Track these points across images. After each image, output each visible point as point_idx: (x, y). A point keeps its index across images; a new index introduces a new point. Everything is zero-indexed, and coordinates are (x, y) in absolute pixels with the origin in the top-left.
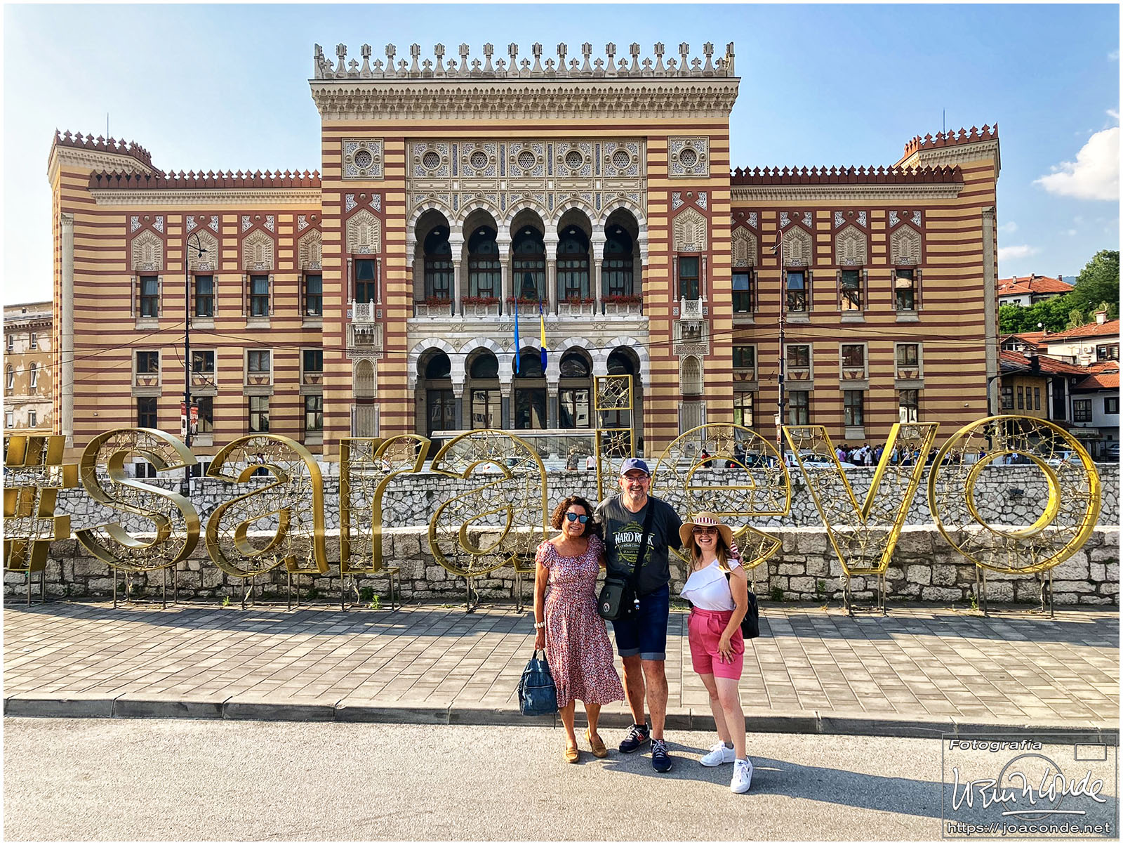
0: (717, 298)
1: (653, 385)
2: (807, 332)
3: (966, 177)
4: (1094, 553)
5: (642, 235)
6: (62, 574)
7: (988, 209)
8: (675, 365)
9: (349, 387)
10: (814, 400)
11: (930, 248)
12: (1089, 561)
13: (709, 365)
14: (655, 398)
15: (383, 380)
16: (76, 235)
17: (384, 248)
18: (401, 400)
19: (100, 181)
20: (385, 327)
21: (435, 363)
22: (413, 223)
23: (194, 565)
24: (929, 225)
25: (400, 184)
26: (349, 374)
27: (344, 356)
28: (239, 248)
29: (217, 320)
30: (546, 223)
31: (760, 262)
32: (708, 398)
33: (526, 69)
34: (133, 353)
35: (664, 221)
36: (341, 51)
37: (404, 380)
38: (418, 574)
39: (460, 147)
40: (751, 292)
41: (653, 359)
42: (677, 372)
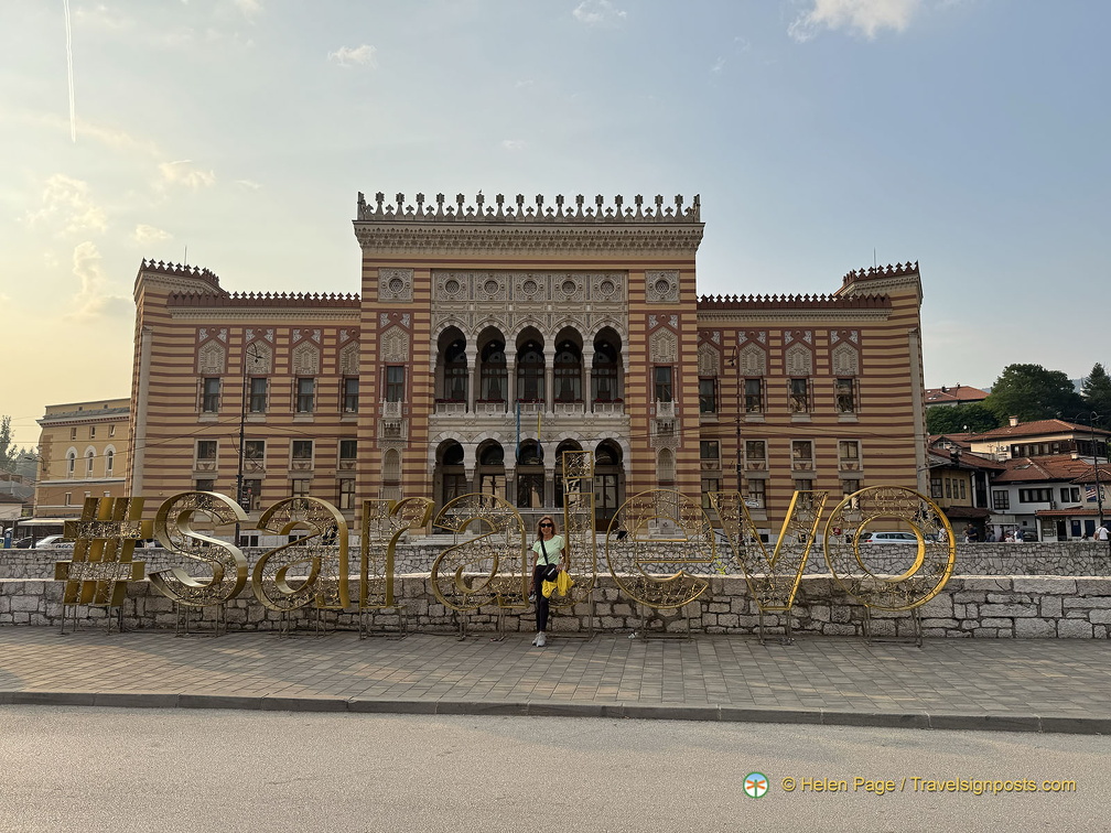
0: (686, 400)
1: (634, 472)
2: (762, 430)
3: (894, 304)
4: (956, 596)
5: (624, 349)
6: (135, 610)
7: (913, 330)
8: (652, 456)
9: (378, 472)
10: (769, 487)
11: (865, 362)
12: (953, 603)
13: (681, 456)
14: (635, 483)
15: (407, 466)
16: (154, 344)
17: (411, 357)
18: (422, 483)
19: (176, 300)
20: (410, 423)
21: (451, 452)
22: (436, 337)
23: (242, 604)
24: (865, 342)
25: (426, 306)
26: (379, 461)
27: (375, 445)
28: (289, 356)
29: (268, 415)
30: (545, 338)
31: (722, 372)
32: (679, 483)
33: (530, 215)
34: (195, 442)
35: (642, 338)
36: (380, 197)
37: (425, 467)
38: (423, 611)
39: (476, 276)
40: (715, 396)
41: (633, 450)
42: (653, 461)
